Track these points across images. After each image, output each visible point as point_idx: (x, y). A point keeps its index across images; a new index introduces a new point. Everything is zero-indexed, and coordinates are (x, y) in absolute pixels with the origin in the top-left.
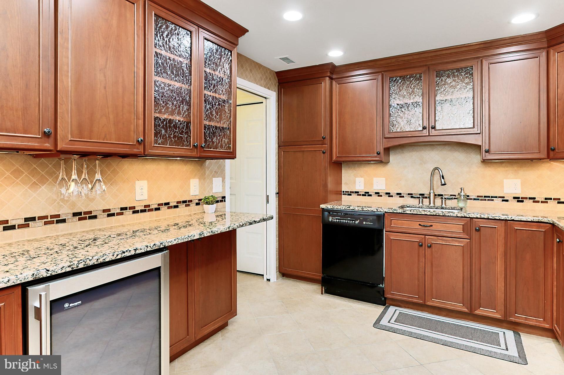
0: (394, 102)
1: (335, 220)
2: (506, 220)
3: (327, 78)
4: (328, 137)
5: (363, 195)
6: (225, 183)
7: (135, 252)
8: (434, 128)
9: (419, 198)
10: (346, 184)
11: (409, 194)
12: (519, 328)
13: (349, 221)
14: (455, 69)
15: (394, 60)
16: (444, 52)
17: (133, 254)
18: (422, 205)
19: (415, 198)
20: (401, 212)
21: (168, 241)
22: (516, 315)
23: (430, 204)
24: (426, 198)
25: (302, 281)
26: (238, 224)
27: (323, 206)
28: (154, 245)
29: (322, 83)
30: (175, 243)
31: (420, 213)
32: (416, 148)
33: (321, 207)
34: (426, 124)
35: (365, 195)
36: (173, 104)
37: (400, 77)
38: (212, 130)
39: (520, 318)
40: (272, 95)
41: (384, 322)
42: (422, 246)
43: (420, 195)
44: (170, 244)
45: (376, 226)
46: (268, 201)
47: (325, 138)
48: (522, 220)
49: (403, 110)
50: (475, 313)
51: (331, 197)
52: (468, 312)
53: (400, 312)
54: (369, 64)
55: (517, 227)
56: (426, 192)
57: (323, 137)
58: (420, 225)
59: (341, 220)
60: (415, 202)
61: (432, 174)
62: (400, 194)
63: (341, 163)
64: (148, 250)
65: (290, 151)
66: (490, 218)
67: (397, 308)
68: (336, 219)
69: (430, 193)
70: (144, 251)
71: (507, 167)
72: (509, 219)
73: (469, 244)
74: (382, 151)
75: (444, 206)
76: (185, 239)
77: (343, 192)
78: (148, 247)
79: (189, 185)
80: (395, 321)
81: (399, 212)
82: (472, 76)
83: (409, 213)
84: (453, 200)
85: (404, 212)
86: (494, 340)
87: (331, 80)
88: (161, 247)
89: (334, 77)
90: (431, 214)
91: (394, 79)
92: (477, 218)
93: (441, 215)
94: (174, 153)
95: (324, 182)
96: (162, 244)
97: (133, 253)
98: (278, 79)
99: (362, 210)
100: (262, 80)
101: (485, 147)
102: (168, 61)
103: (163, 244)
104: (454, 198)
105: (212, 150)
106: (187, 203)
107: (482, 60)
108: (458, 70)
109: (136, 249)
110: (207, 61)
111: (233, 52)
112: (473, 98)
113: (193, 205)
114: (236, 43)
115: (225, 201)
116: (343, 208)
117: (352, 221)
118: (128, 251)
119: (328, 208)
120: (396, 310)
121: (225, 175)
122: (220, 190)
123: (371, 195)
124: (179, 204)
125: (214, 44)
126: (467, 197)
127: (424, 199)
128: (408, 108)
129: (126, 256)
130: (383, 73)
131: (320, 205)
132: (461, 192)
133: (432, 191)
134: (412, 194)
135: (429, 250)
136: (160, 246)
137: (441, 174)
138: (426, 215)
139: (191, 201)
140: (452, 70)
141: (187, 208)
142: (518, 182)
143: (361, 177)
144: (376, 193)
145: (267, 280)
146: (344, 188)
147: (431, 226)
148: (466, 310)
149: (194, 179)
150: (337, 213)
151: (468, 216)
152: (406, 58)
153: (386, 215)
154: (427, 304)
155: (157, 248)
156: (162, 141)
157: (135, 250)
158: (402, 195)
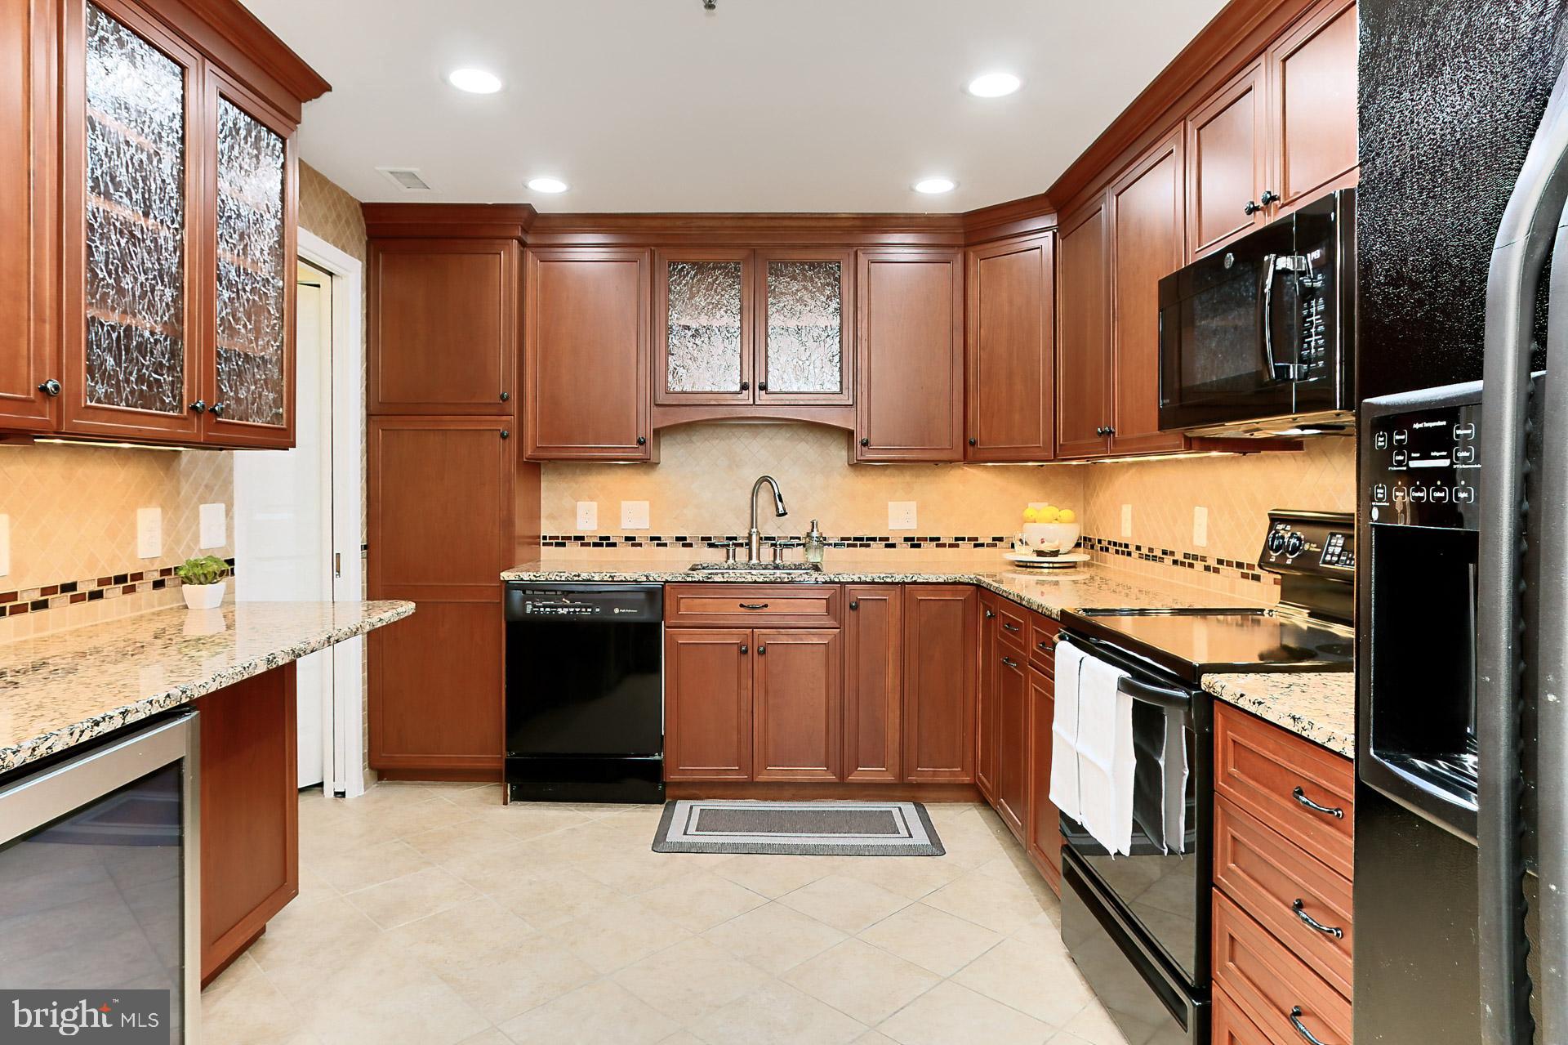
0: (677, 319)
1: (542, 609)
2: (904, 583)
3: (515, 242)
4: (515, 397)
5: (595, 545)
6: (232, 518)
7: (124, 719)
8: (764, 387)
9: (728, 546)
10: (551, 517)
11: (703, 539)
12: (922, 794)
13: (578, 610)
14: (806, 263)
15: (679, 223)
16: (786, 223)
17: (119, 726)
18: (733, 561)
19: (717, 546)
20: (701, 579)
21: (198, 685)
22: (919, 769)
23: (750, 558)
24: (741, 545)
25: (439, 783)
26: (347, 629)
27: (506, 575)
28: (166, 697)
29: (500, 254)
30: (213, 689)
31: (743, 580)
32: (718, 430)
33: (502, 579)
34: (748, 379)
35: (601, 545)
36: (136, 279)
37: (694, 264)
38: (237, 364)
39: (924, 773)
40: (351, 270)
41: (674, 835)
42: (746, 652)
43: (729, 539)
44: (203, 692)
45: (646, 616)
46: (337, 569)
47: (508, 398)
48: (930, 581)
49: (698, 341)
50: (850, 781)
51: (521, 552)
52: (837, 781)
53: (701, 810)
54: (623, 222)
55: (921, 595)
56: (741, 533)
57: (503, 395)
58: (742, 606)
59: (556, 607)
60: (716, 556)
61: (755, 492)
62: (684, 539)
63: (539, 464)
64: (153, 713)
65: (405, 428)
66: (875, 580)
67: (692, 802)
68: (545, 607)
69: (750, 535)
70: (144, 716)
71: (894, 476)
72: (909, 580)
73: (838, 638)
74: (650, 436)
75: (778, 561)
76: (235, 677)
77: (545, 538)
78: (153, 702)
79: (133, 526)
80: (697, 830)
81: (697, 580)
82: (839, 283)
83: (719, 580)
84: (795, 549)
85: (709, 578)
86: (886, 824)
87: (522, 249)
88: (183, 702)
89: (530, 240)
90: (765, 579)
91: (680, 267)
92: (853, 583)
93: (786, 580)
94: (140, 430)
95: (505, 513)
96: (185, 692)
97: (118, 723)
98: (367, 225)
99: (610, 579)
100: (326, 222)
101: (861, 435)
102: (123, 146)
103: (189, 693)
104: (798, 545)
105: (235, 421)
106: (126, 582)
107: (857, 251)
108: (812, 266)
109: (126, 710)
110: (223, 161)
111: (288, 141)
112: (841, 330)
113: (144, 588)
114: (297, 119)
115: (233, 574)
116: (563, 579)
117: (586, 607)
118: (107, 719)
119: (522, 580)
120: (691, 808)
121: (232, 498)
122: (221, 541)
123: (614, 545)
124: (104, 588)
125: (243, 114)
126: (823, 542)
127: (738, 549)
128: (709, 338)
129: (101, 733)
130: (653, 248)
131: (502, 574)
132: (812, 531)
133: (754, 530)
134: (710, 539)
135: (762, 658)
136: (181, 699)
137: (776, 491)
138: (755, 582)
139: (138, 576)
140: (802, 264)
141: (129, 597)
142: (912, 506)
143: (591, 499)
144: (628, 539)
145: (336, 794)
146: (547, 529)
147: (766, 606)
148: (832, 778)
149: (147, 507)
150: (545, 591)
151: (836, 580)
152: (706, 223)
153: (667, 588)
154: (757, 780)
155: (174, 704)
156: (106, 390)
157: (124, 714)
158: (688, 541)
